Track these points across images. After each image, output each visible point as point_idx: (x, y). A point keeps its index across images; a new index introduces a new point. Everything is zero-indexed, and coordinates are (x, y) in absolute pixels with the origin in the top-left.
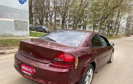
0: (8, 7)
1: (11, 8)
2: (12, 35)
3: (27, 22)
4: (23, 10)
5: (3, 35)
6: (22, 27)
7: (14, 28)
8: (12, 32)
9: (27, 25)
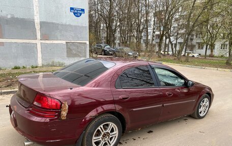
0: (58, 24)
1: (62, 25)
2: (62, 65)
3: (86, 43)
4: (79, 26)
5: (51, 63)
6: (78, 52)
7: (66, 54)
8: (63, 59)
9: (86, 48)
